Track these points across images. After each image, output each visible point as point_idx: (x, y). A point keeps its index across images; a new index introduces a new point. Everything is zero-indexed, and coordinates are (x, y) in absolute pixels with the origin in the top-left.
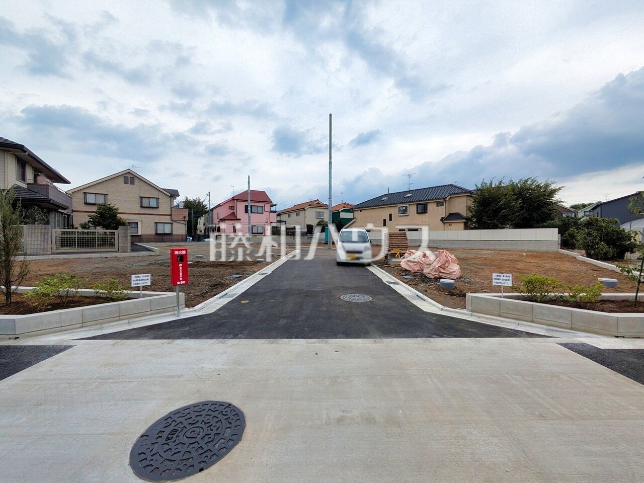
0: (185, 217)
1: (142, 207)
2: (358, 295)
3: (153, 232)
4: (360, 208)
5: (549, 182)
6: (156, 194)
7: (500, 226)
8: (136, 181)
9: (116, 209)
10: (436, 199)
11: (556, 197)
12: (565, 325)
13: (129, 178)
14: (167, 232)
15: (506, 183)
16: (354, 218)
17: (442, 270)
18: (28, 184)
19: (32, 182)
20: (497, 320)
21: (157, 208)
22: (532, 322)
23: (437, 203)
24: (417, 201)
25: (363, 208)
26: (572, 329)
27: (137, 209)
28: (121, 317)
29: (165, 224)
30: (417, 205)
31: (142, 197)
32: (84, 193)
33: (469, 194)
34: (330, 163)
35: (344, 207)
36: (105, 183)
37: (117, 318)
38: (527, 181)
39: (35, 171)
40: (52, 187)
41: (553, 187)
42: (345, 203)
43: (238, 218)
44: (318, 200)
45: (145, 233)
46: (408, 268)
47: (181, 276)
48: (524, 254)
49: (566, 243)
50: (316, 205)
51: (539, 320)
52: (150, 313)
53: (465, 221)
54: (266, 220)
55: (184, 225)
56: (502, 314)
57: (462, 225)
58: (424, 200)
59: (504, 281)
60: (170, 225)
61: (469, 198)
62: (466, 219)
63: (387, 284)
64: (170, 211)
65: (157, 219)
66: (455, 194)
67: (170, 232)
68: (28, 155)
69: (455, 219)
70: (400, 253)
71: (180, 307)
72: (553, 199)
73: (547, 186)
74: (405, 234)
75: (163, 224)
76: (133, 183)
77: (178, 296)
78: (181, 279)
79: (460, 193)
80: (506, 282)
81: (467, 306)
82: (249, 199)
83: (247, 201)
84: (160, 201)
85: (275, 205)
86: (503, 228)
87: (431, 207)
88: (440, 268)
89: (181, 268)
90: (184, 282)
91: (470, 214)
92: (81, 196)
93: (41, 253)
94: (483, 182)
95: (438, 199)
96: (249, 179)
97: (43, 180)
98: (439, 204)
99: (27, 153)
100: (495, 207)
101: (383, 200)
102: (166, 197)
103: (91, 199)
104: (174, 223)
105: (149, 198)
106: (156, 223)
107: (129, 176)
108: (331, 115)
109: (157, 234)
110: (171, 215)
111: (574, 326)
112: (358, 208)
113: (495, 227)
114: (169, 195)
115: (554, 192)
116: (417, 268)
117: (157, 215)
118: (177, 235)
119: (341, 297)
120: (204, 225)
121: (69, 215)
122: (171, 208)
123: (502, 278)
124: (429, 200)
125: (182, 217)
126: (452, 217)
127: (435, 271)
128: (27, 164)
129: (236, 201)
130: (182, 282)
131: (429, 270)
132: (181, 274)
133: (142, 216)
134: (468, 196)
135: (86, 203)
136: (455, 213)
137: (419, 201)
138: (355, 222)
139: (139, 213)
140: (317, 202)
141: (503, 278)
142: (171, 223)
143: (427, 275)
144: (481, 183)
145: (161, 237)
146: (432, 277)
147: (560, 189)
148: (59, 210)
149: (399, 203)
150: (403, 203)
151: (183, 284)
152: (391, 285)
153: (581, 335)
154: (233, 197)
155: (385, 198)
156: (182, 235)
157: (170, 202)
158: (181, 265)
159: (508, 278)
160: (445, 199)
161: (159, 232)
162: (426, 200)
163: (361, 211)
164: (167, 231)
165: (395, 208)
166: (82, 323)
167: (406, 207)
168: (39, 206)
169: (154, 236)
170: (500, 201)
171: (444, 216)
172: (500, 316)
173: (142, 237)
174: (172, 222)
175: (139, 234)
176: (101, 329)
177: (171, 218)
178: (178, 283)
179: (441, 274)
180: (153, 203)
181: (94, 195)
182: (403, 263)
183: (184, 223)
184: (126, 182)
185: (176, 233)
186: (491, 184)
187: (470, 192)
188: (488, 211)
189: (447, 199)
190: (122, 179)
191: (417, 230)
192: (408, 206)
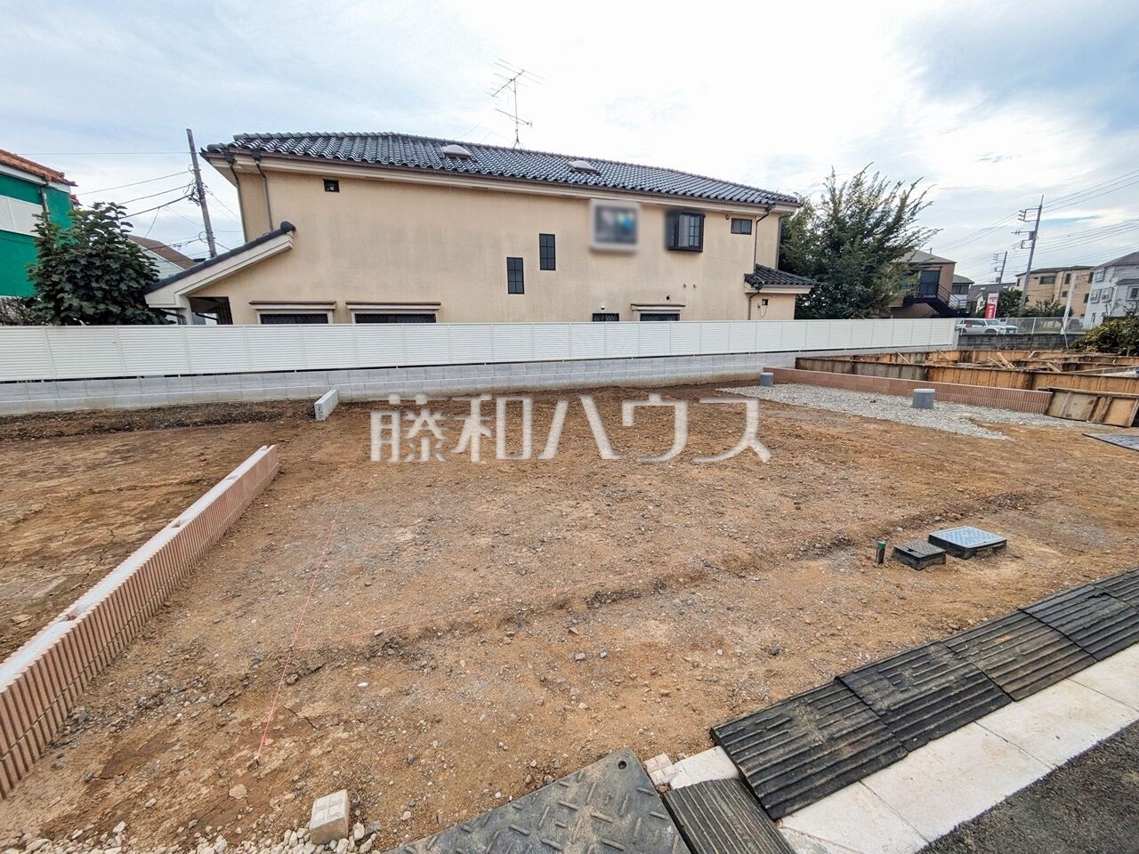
23: (733, 220)
24: (678, 197)
87: (716, 230)
98: (741, 225)
137: (685, 196)
150: (617, 190)
160: (768, 208)
163: (332, 184)
165: (576, 208)
167: (629, 215)
191: (676, 317)
192: (637, 206)
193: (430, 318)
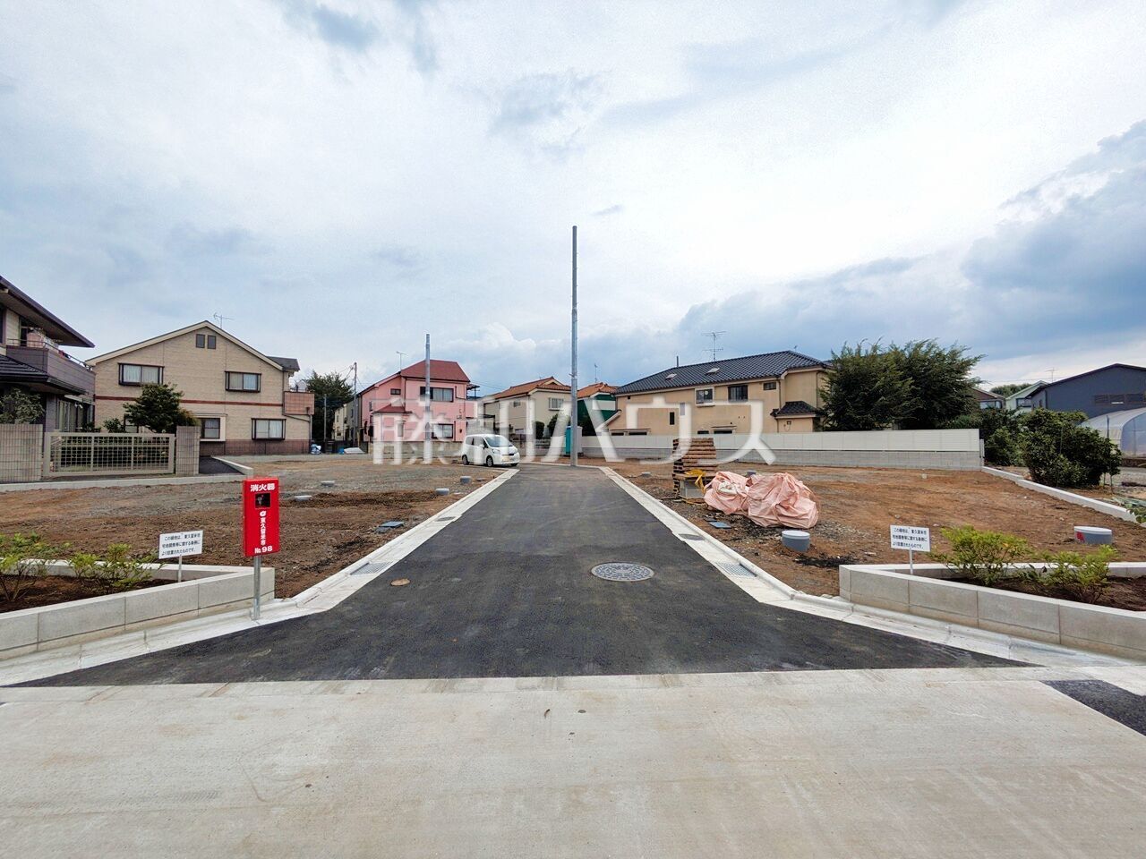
0: (308, 409)
1: (228, 390)
2: (626, 565)
3: (248, 437)
4: (628, 392)
5: (958, 348)
6: (255, 367)
7: (876, 424)
8: (220, 344)
9: (178, 395)
10: (762, 377)
11: (971, 374)
12: (1047, 636)
13: (206, 337)
14: (274, 435)
15: (885, 348)
16: (617, 411)
17: (783, 512)
18: (8, 347)
19: (17, 343)
20: (905, 621)
21: (257, 391)
22: (978, 626)
23: (765, 385)
24: (729, 381)
25: (633, 392)
26: (1061, 643)
27: (218, 392)
28: (128, 627)
29: (271, 422)
30: (730, 387)
31: (229, 372)
32: (120, 364)
33: (821, 369)
34: (574, 312)
35: (600, 391)
36: (160, 348)
37: (119, 629)
38: (920, 346)
39: (23, 324)
40: (55, 354)
41: (964, 356)
42: (602, 383)
43: (407, 410)
44: (552, 378)
45: (234, 438)
46: (719, 507)
47: (263, 537)
48: (924, 476)
49: (994, 456)
50: (549, 386)
51: (991, 624)
52: (196, 613)
53: (814, 416)
54: (458, 414)
55: (306, 424)
56: (914, 609)
57: (810, 424)
58: (741, 379)
59: (914, 542)
60: (280, 422)
61: (820, 376)
62: (816, 412)
63: (682, 539)
64: (281, 398)
65: (256, 412)
66: (795, 368)
67: (279, 436)
68: (10, 293)
69: (797, 413)
70: (703, 478)
71: (262, 599)
72: (966, 377)
73: (954, 354)
74: (711, 441)
75: (267, 422)
76: (212, 346)
77: (257, 575)
78: (263, 542)
79: (804, 367)
80: (919, 542)
81: (842, 591)
82: (428, 376)
83: (423, 379)
84: (263, 379)
85: (475, 387)
86: (882, 429)
87: (753, 390)
88: (778, 507)
89: (263, 520)
90: (270, 549)
91: (823, 404)
92: (114, 368)
93: (19, 479)
94: (845, 348)
95: (766, 377)
96: (428, 341)
97: (38, 339)
98: (769, 386)
99: (7, 291)
100: (866, 391)
101: (670, 379)
102: (278, 373)
103: (132, 375)
104: (288, 420)
105: (243, 373)
106: (255, 420)
107: (207, 333)
108: (575, 228)
109: (255, 440)
110: (282, 405)
111: (1064, 638)
112: (625, 393)
113: (867, 426)
114: (281, 368)
115: (967, 364)
116: (735, 507)
117: (257, 404)
118: (293, 442)
119: (593, 571)
120: (345, 422)
121: (86, 406)
122: (284, 392)
123: (909, 534)
124: (749, 379)
125: (303, 409)
126: (791, 410)
127: (771, 513)
128: (8, 311)
129: (403, 380)
130: (265, 550)
131: (760, 510)
132: (263, 531)
133: (228, 406)
134: (819, 371)
135: (122, 384)
136: (797, 402)
137: (733, 380)
138: (619, 417)
139: (223, 400)
140: (552, 381)
141: (913, 535)
142: (282, 420)
143: (754, 520)
144: (841, 349)
145: (262, 445)
146: (765, 525)
147: (976, 359)
148: (66, 396)
149: (697, 384)
150: (704, 384)
151: (267, 553)
152: (690, 543)
153: (1083, 658)
154: (400, 373)
155: (672, 376)
156: (302, 442)
157: (281, 381)
158: (263, 514)
159: (921, 536)
160: (778, 376)
161: (259, 436)
162: (745, 379)
163: (629, 398)
164: (275, 433)
165: (692, 392)
166: (38, 643)
167: (710, 391)
168: (26, 390)
169: (250, 443)
170: (876, 381)
171: (777, 407)
172: (909, 612)
173: (227, 446)
174: (283, 417)
175: (222, 439)
176: (80, 655)
177: (283, 411)
178: (257, 551)
179: (781, 519)
180: (250, 383)
181: (139, 368)
182: (710, 498)
183: (307, 418)
184: (200, 345)
185: (292, 438)
186: (859, 351)
187: (822, 364)
188: (855, 398)
189: (782, 377)
190: (193, 339)
191: (730, 432)
192: (713, 388)
193: (645, 434)
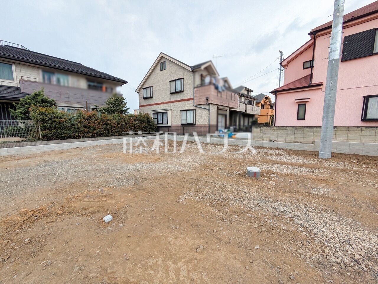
0: (207, 99)
1: (171, 93)
3: (179, 123)
8: (168, 65)
13: (163, 63)
14: (190, 121)
21: (181, 92)
29: (188, 112)
31: (170, 81)
32: (143, 89)
36: (151, 77)
45: (174, 124)
64: (193, 94)
67: (192, 122)
75: (186, 111)
76: (165, 68)
84: (184, 82)
92: (142, 92)
102: (190, 75)
103: (145, 94)
104: (198, 110)
105: (175, 80)
106: (181, 111)
107: (163, 60)
110: (193, 99)
114: (192, 70)
117: (183, 100)
118: (200, 126)
122: (194, 89)
125: (204, 99)
133: (172, 104)
135: (145, 98)
139: (170, 101)
142: (193, 110)
145: (184, 128)
157: (192, 80)
161: (183, 122)
169: (180, 127)
173: (172, 128)
174: (194, 108)
175: (168, 125)
177: (194, 103)
180: (178, 86)
181: (146, 89)
183: (207, 107)
184: (161, 69)
185: (199, 124)
190: (159, 67)
